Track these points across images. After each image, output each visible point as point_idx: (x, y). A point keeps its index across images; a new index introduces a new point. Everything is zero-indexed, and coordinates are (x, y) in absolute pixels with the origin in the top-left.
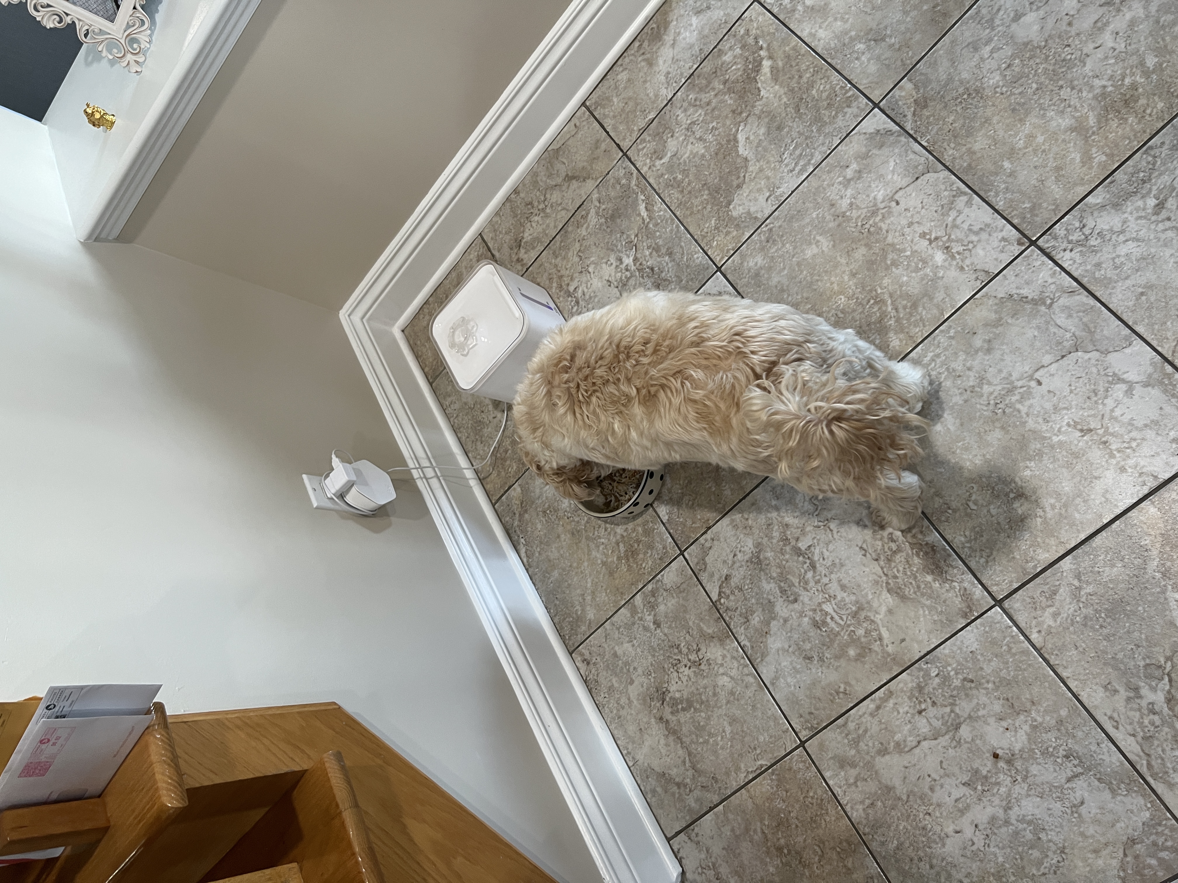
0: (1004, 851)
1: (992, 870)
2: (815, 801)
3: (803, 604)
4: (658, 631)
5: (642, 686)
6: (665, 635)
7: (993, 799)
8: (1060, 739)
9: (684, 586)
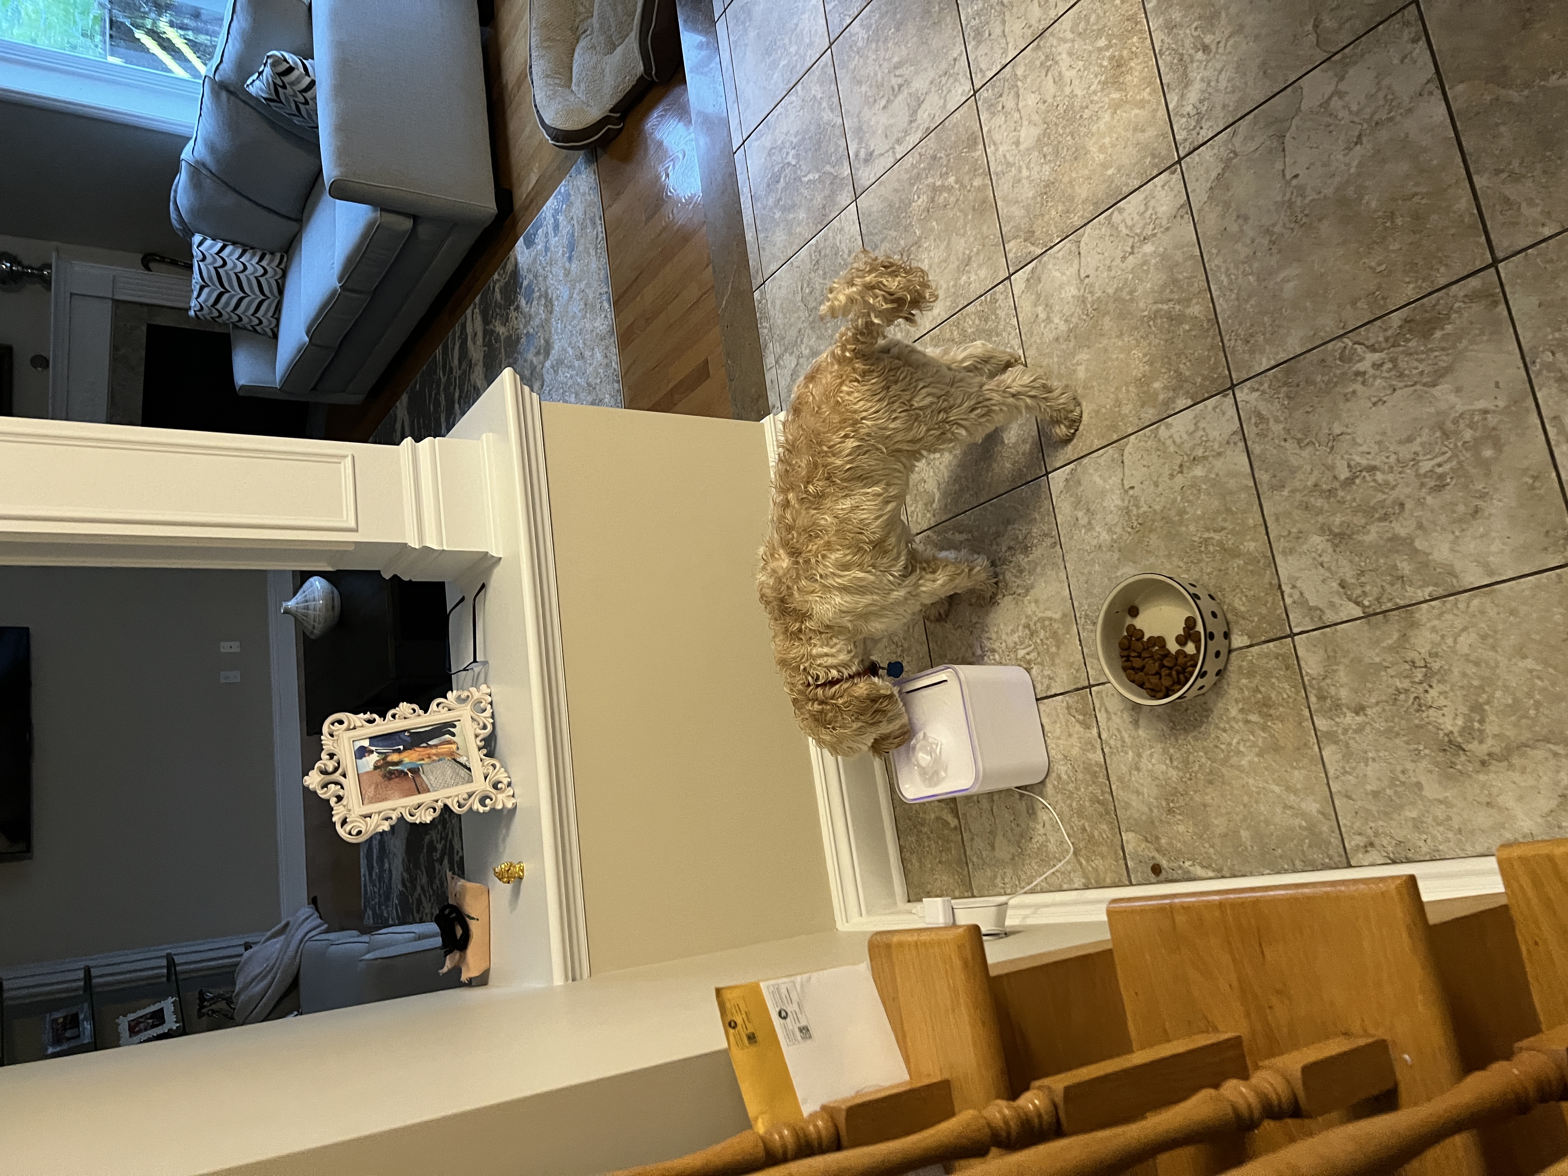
3: (1409, 497)
4: (1369, 712)
5: (1431, 772)
9: (1329, 649)
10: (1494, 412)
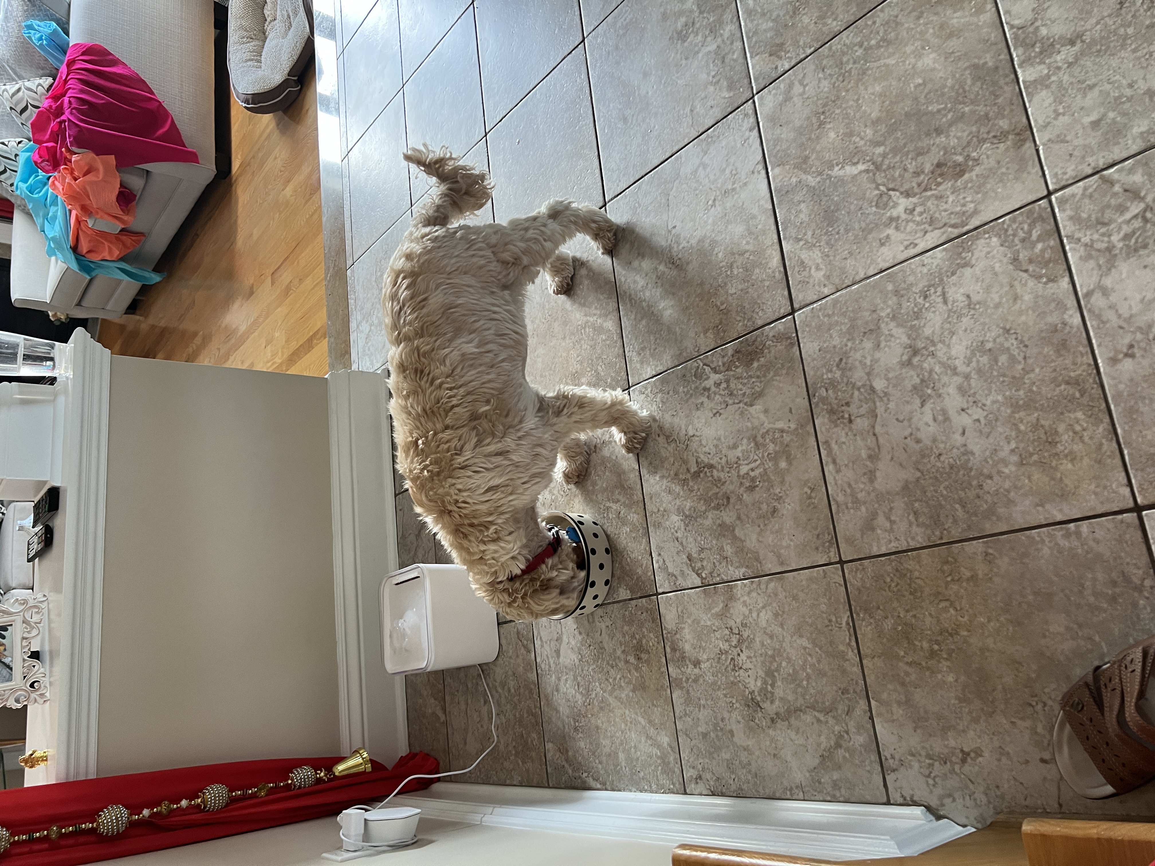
0: (993, 390)
1: (1009, 411)
2: (895, 579)
3: (733, 493)
4: (703, 666)
6: (708, 660)
7: (943, 381)
8: (909, 298)
9: (680, 609)
10: (788, 432)
